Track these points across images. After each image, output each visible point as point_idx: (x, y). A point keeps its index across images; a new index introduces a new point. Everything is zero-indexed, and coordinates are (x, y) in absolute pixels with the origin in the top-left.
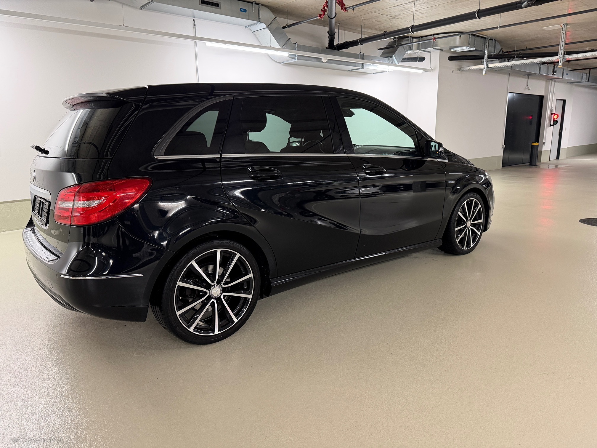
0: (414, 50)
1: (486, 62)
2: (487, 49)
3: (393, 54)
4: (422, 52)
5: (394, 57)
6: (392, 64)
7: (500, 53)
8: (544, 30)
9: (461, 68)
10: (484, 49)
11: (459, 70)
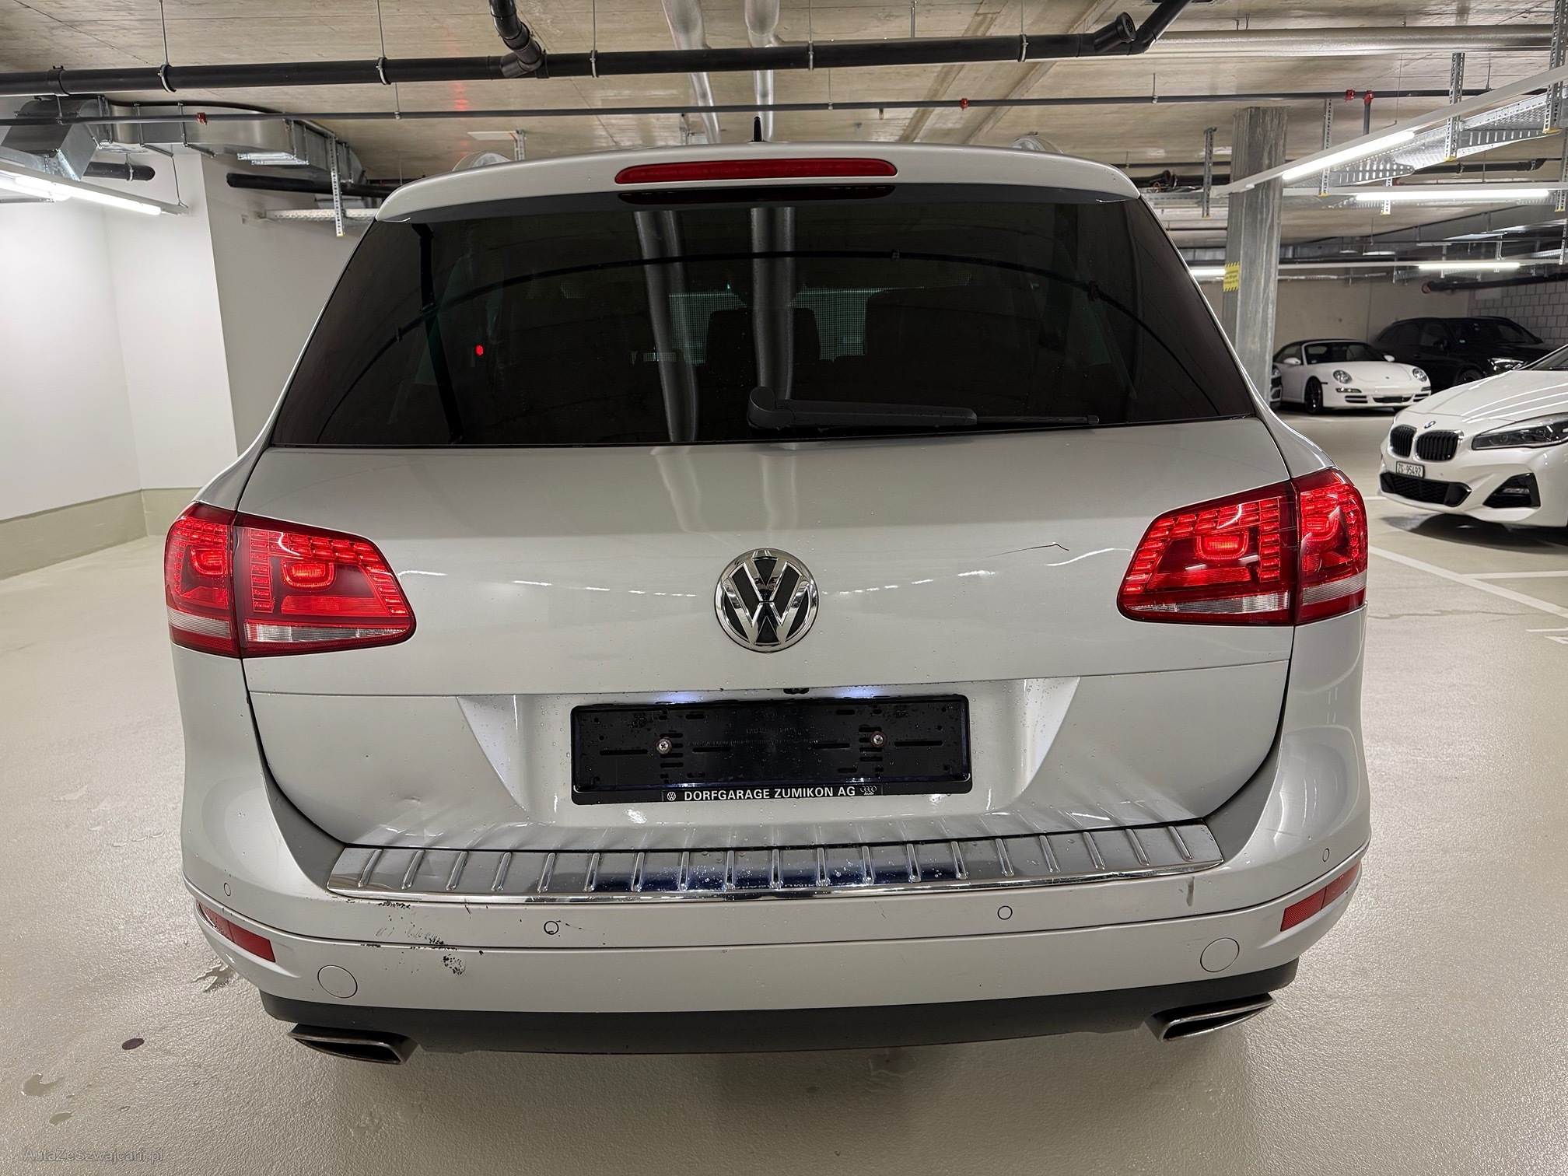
0: (122, 142)
1: (339, 203)
2: (335, 168)
3: (56, 146)
4: (147, 149)
5: (60, 153)
6: (59, 176)
7: (364, 182)
8: (471, 138)
9: (263, 212)
10: (327, 167)
11: (260, 216)
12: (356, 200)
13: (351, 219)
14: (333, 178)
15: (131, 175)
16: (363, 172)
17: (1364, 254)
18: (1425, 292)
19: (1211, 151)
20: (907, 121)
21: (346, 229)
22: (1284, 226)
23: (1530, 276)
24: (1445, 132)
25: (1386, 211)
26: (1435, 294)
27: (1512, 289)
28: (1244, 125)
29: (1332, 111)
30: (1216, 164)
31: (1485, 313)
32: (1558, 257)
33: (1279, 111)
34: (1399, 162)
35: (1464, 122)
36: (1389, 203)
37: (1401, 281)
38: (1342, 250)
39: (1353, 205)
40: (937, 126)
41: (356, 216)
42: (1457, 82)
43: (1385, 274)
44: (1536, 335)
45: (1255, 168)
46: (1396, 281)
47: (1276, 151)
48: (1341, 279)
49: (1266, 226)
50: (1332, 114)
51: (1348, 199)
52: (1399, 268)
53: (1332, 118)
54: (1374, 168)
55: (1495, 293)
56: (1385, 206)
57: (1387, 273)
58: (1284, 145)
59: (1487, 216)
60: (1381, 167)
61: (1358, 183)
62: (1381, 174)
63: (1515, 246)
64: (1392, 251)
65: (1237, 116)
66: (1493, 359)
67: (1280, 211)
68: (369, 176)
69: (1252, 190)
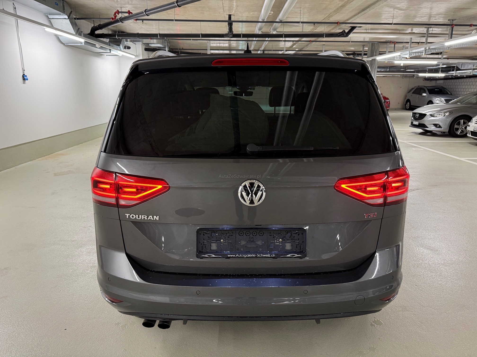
3: (121, 44)
5: (121, 45)
6: (120, 50)
15: (127, 48)
17: (406, 70)
18: (423, 81)
23: (448, 77)
25: (402, 65)
26: (426, 81)
27: (446, 81)
37: (417, 77)
38: (401, 69)
39: (394, 63)
45: (372, 56)
47: (377, 52)
48: (402, 76)
49: (374, 68)
55: (442, 81)
57: (412, 76)
61: (394, 60)
63: (443, 70)
69: (371, 60)
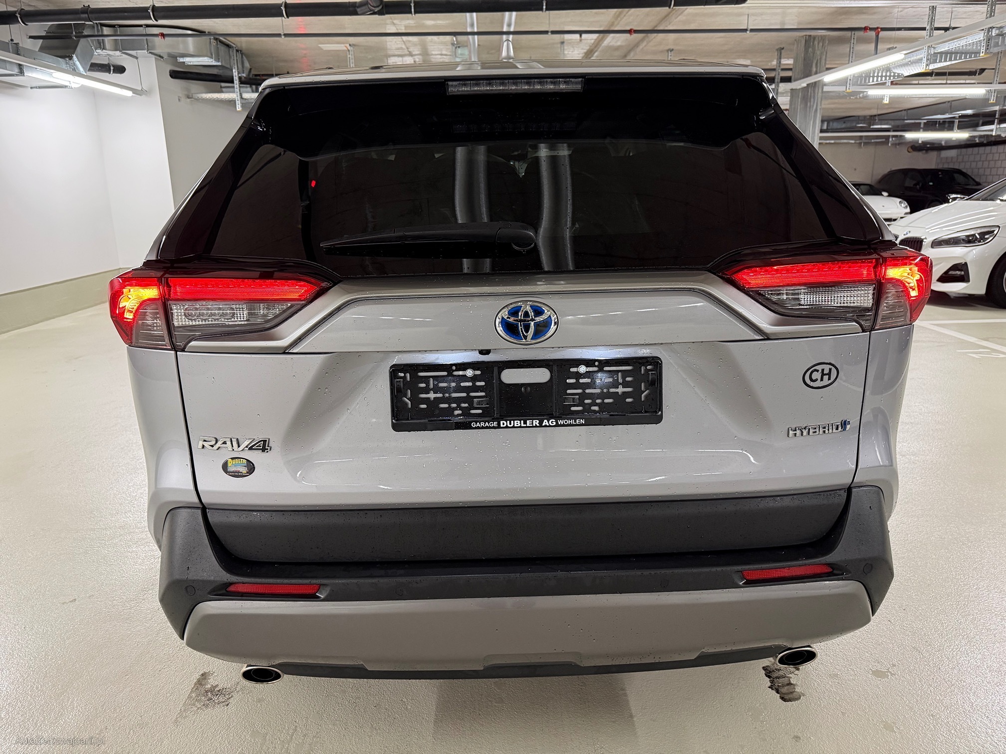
0: (109, 50)
1: (238, 91)
2: (236, 67)
3: (73, 54)
4: (122, 55)
5: (74, 57)
6: (74, 72)
7: (251, 76)
8: (320, 49)
9: (191, 95)
10: (230, 66)
11: (188, 97)
12: (246, 87)
13: (245, 99)
14: (234, 73)
15: (112, 70)
16: (251, 69)
17: (872, 127)
18: (909, 152)
19: (780, 62)
20: (593, 41)
21: (243, 106)
22: (824, 109)
23: (973, 142)
24: (923, 55)
25: (886, 101)
26: (916, 154)
27: (964, 150)
28: (801, 46)
29: (855, 38)
30: (783, 70)
31: (946, 166)
32: (992, 130)
33: (823, 38)
34: (894, 71)
35: (934, 48)
36: (888, 96)
37: (895, 145)
38: (859, 124)
39: (866, 97)
40: (611, 44)
41: (249, 98)
42: (931, 23)
43: (884, 140)
44: (977, 180)
45: (807, 74)
46: (892, 144)
47: (820, 64)
48: (857, 143)
49: (812, 110)
50: (855, 40)
51: (863, 93)
52: (893, 136)
53: (855, 42)
54: (880, 75)
55: (953, 153)
56: (886, 98)
57: (886, 139)
58: (826, 60)
59: (949, 104)
60: (884, 74)
61: (869, 84)
62: (884, 78)
63: (967, 123)
64: (889, 125)
65: (797, 41)
66: (950, 195)
67: (821, 100)
68: (253, 72)
69: (805, 87)
